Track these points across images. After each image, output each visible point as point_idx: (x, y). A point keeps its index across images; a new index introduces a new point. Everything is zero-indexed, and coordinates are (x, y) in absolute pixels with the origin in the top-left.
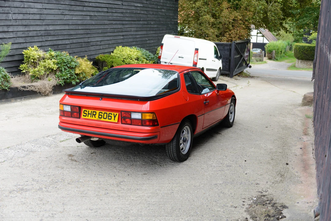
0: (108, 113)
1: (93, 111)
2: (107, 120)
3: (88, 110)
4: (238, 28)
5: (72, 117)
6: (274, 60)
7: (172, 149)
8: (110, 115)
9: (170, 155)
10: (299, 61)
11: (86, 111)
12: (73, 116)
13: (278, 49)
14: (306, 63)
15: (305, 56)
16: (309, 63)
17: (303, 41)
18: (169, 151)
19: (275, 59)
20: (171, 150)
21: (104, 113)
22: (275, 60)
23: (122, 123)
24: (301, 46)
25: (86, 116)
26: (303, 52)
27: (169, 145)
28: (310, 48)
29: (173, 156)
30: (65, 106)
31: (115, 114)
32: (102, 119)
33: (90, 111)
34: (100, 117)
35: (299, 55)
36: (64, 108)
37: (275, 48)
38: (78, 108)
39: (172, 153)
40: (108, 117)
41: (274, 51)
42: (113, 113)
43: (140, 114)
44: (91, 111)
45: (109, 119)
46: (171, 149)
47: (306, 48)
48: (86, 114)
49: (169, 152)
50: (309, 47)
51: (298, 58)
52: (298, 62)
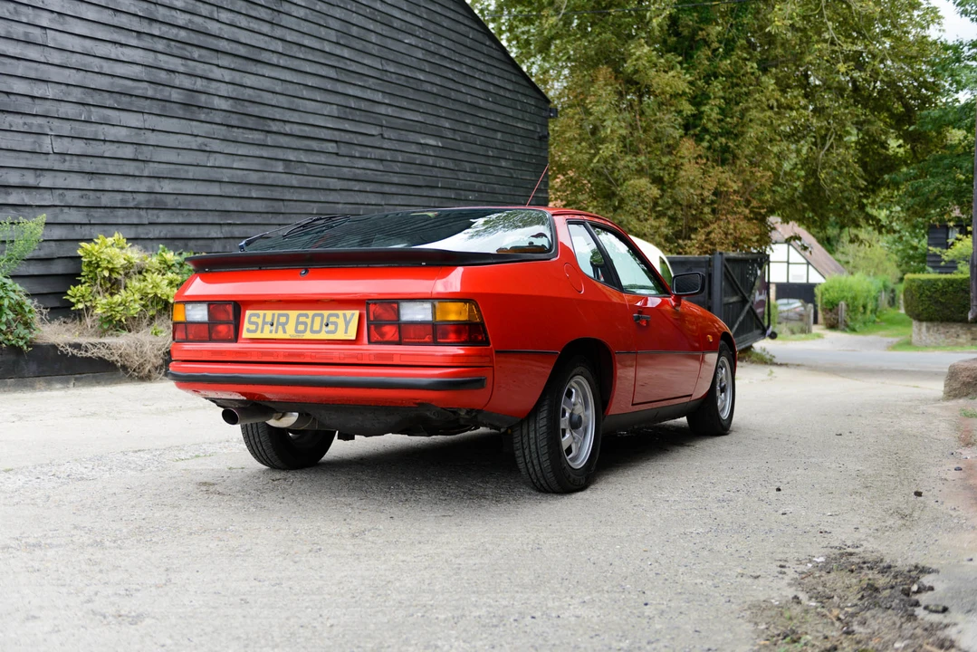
0: (326, 313)
1: (277, 312)
2: (323, 336)
3: (261, 312)
4: (728, 216)
5: (211, 340)
6: (843, 330)
7: (536, 442)
8: (332, 319)
9: (529, 465)
10: (920, 325)
11: (258, 316)
12: (214, 336)
13: (854, 298)
14: (942, 330)
15: (938, 309)
16: (953, 330)
17: (930, 269)
18: (527, 452)
19: (847, 326)
20: (533, 447)
21: (314, 316)
22: (847, 330)
23: (370, 342)
24: (923, 281)
25: (255, 331)
26: (931, 297)
27: (525, 431)
28: (952, 285)
29: (537, 468)
30: (189, 307)
31: (349, 313)
32: (308, 335)
33: (269, 314)
34: (301, 327)
35: (921, 308)
36: (187, 313)
37: (846, 294)
38: (230, 308)
39: (534, 455)
40: (327, 325)
41: (843, 303)
42: (340, 313)
43: (428, 306)
44: (274, 315)
45: (328, 332)
46: (532, 441)
47: (940, 284)
48: (257, 324)
49: (524, 457)
50: (951, 282)
51: (919, 318)
52: (920, 330)
